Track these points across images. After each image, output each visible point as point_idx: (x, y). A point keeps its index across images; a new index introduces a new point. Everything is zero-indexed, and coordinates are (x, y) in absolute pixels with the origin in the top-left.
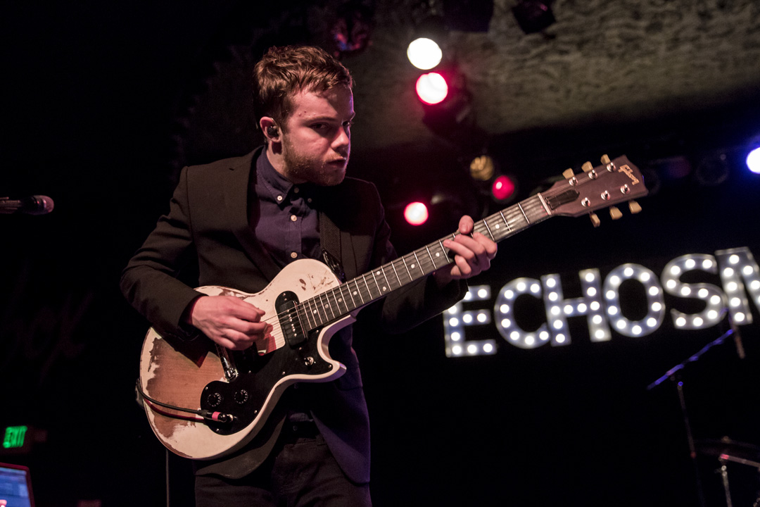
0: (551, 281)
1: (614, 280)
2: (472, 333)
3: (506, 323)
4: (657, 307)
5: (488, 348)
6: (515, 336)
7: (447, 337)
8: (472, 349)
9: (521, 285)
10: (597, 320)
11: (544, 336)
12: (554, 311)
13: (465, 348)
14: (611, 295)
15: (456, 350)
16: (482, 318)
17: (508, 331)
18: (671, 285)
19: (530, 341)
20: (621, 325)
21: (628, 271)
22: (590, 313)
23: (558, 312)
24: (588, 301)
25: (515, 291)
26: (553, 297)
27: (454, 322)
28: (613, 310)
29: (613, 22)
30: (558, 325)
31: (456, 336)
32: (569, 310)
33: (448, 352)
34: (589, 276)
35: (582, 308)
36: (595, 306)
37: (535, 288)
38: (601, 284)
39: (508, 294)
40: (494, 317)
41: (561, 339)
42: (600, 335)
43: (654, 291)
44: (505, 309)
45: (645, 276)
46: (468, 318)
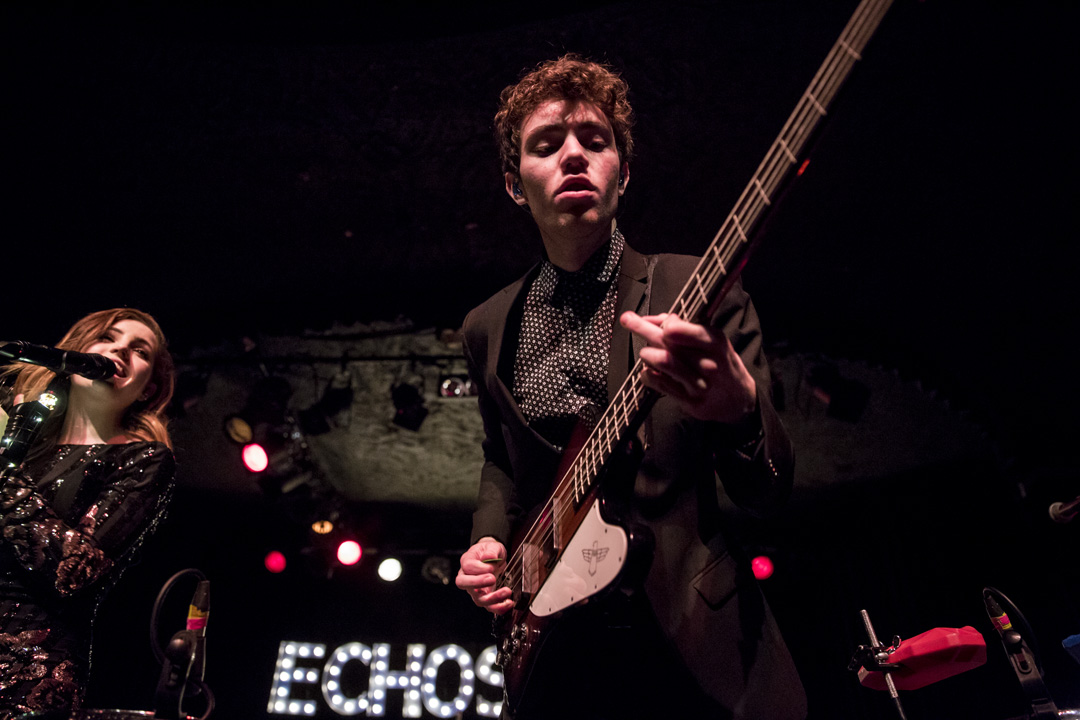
0: (383, 650)
1: (437, 658)
2: (299, 691)
3: (332, 686)
4: (467, 690)
5: (310, 709)
6: (336, 701)
7: (273, 691)
8: (294, 708)
9: (356, 649)
10: (413, 695)
11: (363, 704)
12: (377, 681)
13: (288, 706)
14: (431, 672)
15: (278, 706)
16: (312, 676)
17: (331, 694)
18: (484, 671)
19: (349, 707)
20: (433, 704)
21: (452, 651)
22: (410, 687)
23: (381, 682)
24: (411, 674)
25: (349, 654)
26: (381, 666)
27: (284, 677)
28: (430, 688)
29: (444, 429)
30: (379, 695)
31: (283, 692)
32: (391, 681)
33: (270, 707)
34: (417, 651)
35: (403, 681)
36: (416, 681)
37: (367, 655)
38: (425, 661)
39: (341, 655)
40: (323, 677)
41: (378, 710)
42: (412, 710)
43: (468, 675)
44: (335, 671)
45: (464, 659)
46: (298, 675)
